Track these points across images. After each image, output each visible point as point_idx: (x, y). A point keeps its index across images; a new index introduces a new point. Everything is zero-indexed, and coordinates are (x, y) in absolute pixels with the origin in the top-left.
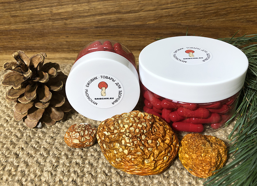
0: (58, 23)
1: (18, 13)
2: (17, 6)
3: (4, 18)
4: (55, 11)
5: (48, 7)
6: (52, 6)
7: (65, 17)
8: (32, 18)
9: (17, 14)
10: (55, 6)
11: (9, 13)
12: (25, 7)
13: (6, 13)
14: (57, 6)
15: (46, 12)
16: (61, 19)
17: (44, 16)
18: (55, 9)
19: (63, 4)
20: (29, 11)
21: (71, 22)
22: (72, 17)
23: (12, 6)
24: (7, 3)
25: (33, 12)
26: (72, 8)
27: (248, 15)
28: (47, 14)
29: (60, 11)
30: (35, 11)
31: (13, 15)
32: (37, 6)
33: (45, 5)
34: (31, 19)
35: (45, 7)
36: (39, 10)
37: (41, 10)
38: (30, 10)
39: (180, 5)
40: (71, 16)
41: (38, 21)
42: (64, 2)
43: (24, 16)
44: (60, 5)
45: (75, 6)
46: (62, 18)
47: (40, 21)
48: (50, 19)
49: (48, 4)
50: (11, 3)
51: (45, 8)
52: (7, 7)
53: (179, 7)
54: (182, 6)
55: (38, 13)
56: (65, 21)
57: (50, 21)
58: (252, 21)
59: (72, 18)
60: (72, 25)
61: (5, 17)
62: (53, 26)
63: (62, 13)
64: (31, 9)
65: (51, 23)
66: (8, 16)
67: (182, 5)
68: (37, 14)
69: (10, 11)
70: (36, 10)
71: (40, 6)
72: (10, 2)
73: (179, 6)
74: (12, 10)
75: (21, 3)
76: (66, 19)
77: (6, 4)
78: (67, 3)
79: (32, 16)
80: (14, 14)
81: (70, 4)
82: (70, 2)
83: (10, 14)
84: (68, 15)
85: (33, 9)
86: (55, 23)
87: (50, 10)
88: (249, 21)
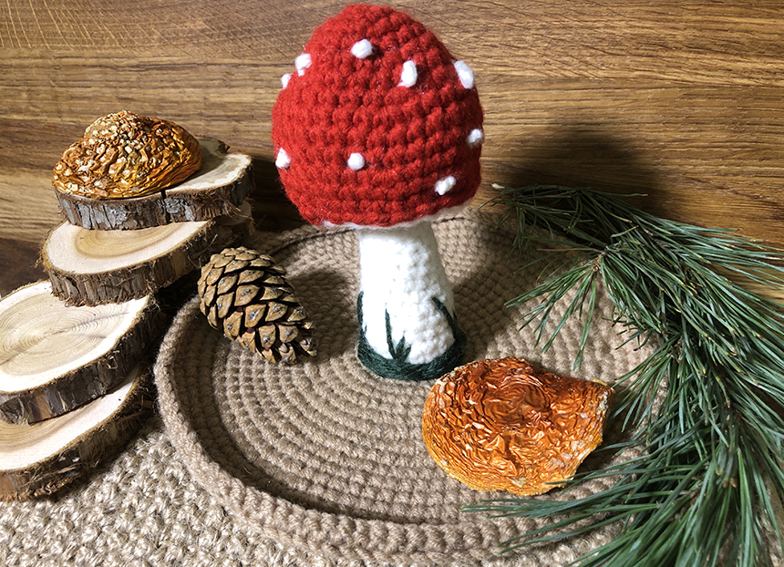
0: (220, 126)
1: (135, 93)
2: (134, 78)
3: (103, 101)
4: (214, 97)
5: (200, 87)
6: (208, 87)
7: (236, 113)
8: (161, 108)
9: (130, 96)
10: (214, 87)
11: (114, 90)
12: (151, 81)
13: (108, 90)
14: (219, 87)
15: (195, 98)
16: (225, 118)
17: (190, 105)
18: (213, 93)
19: (234, 83)
20: (157, 91)
21: (249, 128)
22: (253, 116)
23: (122, 76)
24: (111, 67)
25: (166, 96)
26: (254, 95)
27: (690, 165)
28: (196, 102)
29: (226, 99)
30: (171, 94)
31: (123, 96)
32: (176, 83)
33: (193, 82)
34: (160, 110)
35: (195, 87)
36: (181, 92)
37: (185, 92)
38: (161, 90)
39: (510, 118)
40: (248, 114)
41: (176, 115)
42: (236, 80)
43: (145, 102)
44: (226, 86)
45: (259, 91)
46: (228, 117)
47: (180, 116)
48: (201, 114)
49: (199, 80)
50: (120, 69)
51: (192, 89)
52: (110, 77)
53: (509, 124)
54: (517, 121)
55: (176, 99)
56: (234, 123)
57: (201, 120)
58: (699, 181)
59: (252, 118)
60: (251, 135)
61: (105, 99)
62: (208, 131)
63: (229, 105)
64: (162, 88)
65: (202, 123)
66: (111, 97)
67: (516, 119)
68: (173, 99)
69: (115, 87)
70: (173, 90)
71: (183, 84)
72: (118, 67)
73: (508, 121)
74: (120, 84)
75: (143, 73)
76: (237, 118)
77: (108, 69)
78: (243, 83)
79: (164, 104)
80: (124, 93)
81: (249, 86)
82: (248, 82)
83: (117, 92)
84: (244, 111)
85: (167, 87)
86: (212, 126)
87: (203, 95)
88: (694, 179)
